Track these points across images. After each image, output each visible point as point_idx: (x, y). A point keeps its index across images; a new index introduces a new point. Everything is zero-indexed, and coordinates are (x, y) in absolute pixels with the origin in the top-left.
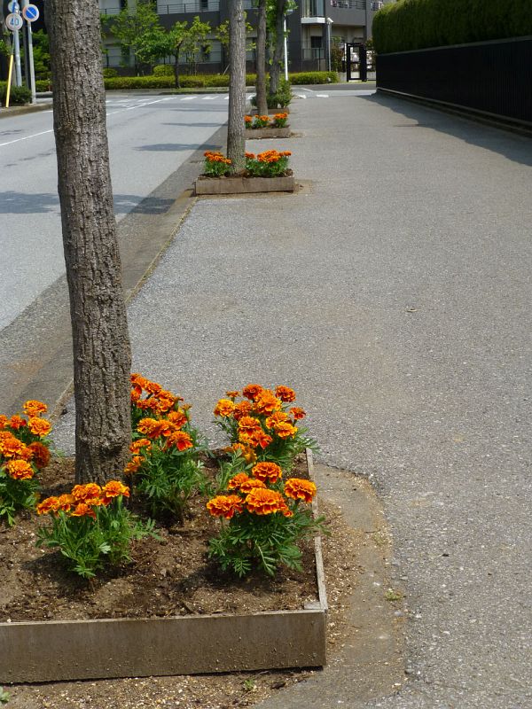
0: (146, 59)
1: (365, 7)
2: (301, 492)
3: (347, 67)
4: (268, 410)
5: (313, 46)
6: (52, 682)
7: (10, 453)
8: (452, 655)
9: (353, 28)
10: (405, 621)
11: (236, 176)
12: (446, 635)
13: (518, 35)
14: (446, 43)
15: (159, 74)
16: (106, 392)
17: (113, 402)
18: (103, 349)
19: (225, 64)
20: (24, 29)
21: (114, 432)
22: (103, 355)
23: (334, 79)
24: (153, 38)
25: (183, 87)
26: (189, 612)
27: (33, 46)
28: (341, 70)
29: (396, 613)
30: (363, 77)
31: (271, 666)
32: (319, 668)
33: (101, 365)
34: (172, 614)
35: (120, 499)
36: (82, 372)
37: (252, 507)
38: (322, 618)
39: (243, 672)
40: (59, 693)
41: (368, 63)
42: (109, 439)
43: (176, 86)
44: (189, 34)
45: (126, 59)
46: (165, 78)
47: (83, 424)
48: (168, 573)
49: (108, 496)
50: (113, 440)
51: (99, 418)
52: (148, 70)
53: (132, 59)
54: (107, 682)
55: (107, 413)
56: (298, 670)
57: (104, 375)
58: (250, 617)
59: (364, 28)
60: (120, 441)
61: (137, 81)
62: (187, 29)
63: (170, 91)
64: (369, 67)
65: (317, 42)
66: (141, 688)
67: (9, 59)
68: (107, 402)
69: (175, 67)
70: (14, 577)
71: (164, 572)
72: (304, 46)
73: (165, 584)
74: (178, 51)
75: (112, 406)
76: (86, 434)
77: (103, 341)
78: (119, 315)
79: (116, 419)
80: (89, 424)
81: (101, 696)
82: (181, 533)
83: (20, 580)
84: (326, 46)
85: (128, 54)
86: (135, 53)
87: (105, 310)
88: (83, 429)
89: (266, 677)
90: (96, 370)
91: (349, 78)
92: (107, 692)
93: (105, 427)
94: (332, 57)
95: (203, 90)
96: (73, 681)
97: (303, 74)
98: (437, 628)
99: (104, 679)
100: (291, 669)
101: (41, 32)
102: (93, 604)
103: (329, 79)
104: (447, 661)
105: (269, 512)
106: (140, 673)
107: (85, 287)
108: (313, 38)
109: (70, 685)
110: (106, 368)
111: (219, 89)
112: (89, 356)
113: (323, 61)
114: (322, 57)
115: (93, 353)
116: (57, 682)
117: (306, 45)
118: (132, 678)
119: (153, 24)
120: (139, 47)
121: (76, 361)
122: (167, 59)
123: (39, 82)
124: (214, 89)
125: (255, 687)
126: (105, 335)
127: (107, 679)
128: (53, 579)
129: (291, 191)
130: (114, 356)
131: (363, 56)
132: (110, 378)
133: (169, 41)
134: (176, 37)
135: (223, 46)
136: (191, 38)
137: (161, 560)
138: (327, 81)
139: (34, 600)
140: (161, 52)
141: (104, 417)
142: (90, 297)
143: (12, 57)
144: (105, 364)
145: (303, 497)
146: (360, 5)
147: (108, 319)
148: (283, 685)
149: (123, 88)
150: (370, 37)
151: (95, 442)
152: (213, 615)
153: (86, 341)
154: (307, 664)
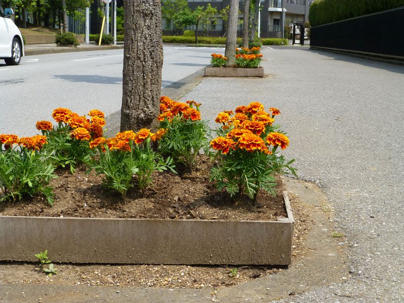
0: (180, 26)
1: (305, 4)
2: (279, 140)
3: (293, 37)
4: (254, 109)
5: (274, 24)
6: (90, 264)
7: (76, 125)
8: (384, 264)
9: (298, 16)
10: (346, 247)
11: (229, 66)
12: (377, 254)
13: (396, 7)
14: (352, 16)
15: (187, 35)
16: (144, 79)
17: (148, 86)
18: (144, 49)
19: (224, 31)
20: (112, 3)
21: (148, 107)
22: (144, 52)
23: (285, 43)
24: (184, 14)
25: (199, 43)
26: (193, 217)
27: (117, 16)
28: (290, 38)
29: (340, 243)
30: (302, 43)
31: (250, 263)
32: (285, 267)
33: (142, 59)
34: (180, 218)
35: (149, 140)
36: (128, 65)
37: (243, 144)
38: (290, 228)
39: (230, 266)
40: (93, 272)
41: (305, 35)
42: (144, 112)
43: (196, 42)
44: (204, 13)
45: (169, 26)
46: (190, 38)
47: (127, 101)
48: (179, 199)
49: (140, 138)
50: (147, 113)
51: (138, 97)
52: (180, 33)
53: (172, 26)
54: (129, 267)
55: (144, 93)
56: (270, 267)
57: (144, 66)
58: (237, 223)
59: (304, 16)
60: (151, 115)
61: (174, 39)
62: (204, 10)
63: (193, 45)
64: (305, 38)
65: (277, 22)
66: (153, 271)
67: (103, 19)
68: (144, 86)
69: (196, 32)
70: (70, 195)
71: (176, 198)
72: (269, 24)
73: (177, 205)
74: (198, 22)
75: (147, 89)
76: (129, 108)
77: (144, 43)
78: (156, 26)
79: (150, 99)
80: (131, 101)
81: (124, 274)
82: (190, 178)
83: (73, 197)
84: (282, 25)
85: (170, 23)
86: (173, 22)
87: (147, 21)
88: (127, 105)
89: (246, 271)
90: (138, 63)
91: (294, 43)
92: (128, 272)
93: (142, 103)
94: (285, 31)
95: (211, 45)
96: (105, 264)
97: (268, 39)
98: (370, 251)
99: (127, 264)
100: (265, 266)
101: (122, 8)
102: (124, 211)
103: (283, 43)
104: (380, 267)
105: (255, 148)
106: (154, 261)
107: (135, 4)
108: (275, 20)
109: (102, 267)
110: (145, 62)
111: (220, 45)
112: (134, 53)
113: (280, 33)
114: (279, 30)
115: (137, 51)
116: (93, 264)
117: (270, 23)
118: (148, 265)
119: (185, 7)
120: (176, 19)
121: (125, 56)
122: (192, 26)
123: (119, 36)
124: (217, 45)
125: (238, 276)
126: (146, 39)
127: (130, 264)
128: (97, 198)
129: (261, 77)
130: (151, 54)
131: (302, 31)
132: (148, 69)
133: (193, 16)
134: (197, 14)
135: (224, 21)
136: (206, 15)
137: (174, 191)
138: (281, 44)
139: (82, 209)
140: (188, 22)
141: (142, 96)
142: (138, 11)
143: (104, 18)
144: (145, 59)
145: (280, 144)
146: (302, 2)
147: (149, 27)
148: (258, 276)
149: (166, 42)
150: (307, 21)
151: (134, 113)
152: (210, 220)
153: (133, 43)
154: (277, 263)
